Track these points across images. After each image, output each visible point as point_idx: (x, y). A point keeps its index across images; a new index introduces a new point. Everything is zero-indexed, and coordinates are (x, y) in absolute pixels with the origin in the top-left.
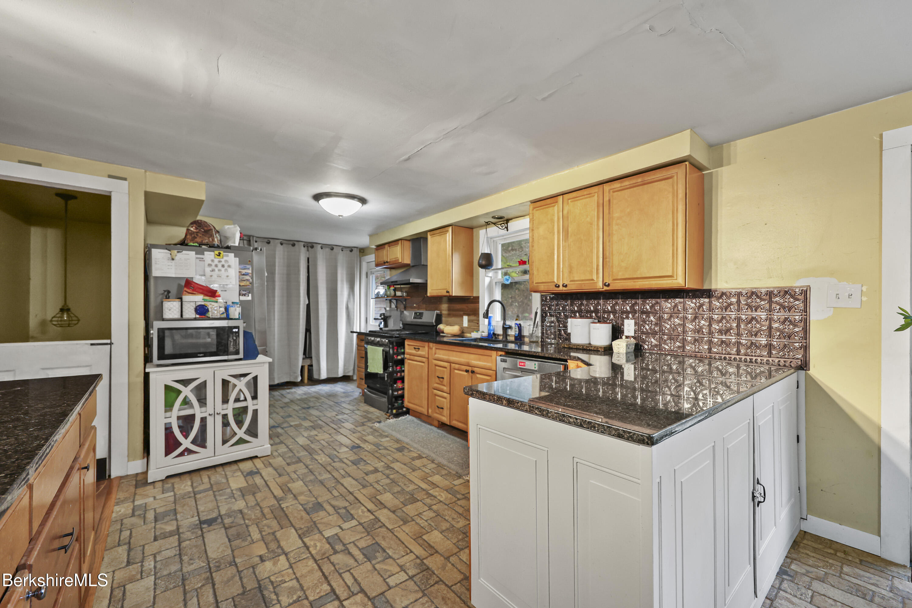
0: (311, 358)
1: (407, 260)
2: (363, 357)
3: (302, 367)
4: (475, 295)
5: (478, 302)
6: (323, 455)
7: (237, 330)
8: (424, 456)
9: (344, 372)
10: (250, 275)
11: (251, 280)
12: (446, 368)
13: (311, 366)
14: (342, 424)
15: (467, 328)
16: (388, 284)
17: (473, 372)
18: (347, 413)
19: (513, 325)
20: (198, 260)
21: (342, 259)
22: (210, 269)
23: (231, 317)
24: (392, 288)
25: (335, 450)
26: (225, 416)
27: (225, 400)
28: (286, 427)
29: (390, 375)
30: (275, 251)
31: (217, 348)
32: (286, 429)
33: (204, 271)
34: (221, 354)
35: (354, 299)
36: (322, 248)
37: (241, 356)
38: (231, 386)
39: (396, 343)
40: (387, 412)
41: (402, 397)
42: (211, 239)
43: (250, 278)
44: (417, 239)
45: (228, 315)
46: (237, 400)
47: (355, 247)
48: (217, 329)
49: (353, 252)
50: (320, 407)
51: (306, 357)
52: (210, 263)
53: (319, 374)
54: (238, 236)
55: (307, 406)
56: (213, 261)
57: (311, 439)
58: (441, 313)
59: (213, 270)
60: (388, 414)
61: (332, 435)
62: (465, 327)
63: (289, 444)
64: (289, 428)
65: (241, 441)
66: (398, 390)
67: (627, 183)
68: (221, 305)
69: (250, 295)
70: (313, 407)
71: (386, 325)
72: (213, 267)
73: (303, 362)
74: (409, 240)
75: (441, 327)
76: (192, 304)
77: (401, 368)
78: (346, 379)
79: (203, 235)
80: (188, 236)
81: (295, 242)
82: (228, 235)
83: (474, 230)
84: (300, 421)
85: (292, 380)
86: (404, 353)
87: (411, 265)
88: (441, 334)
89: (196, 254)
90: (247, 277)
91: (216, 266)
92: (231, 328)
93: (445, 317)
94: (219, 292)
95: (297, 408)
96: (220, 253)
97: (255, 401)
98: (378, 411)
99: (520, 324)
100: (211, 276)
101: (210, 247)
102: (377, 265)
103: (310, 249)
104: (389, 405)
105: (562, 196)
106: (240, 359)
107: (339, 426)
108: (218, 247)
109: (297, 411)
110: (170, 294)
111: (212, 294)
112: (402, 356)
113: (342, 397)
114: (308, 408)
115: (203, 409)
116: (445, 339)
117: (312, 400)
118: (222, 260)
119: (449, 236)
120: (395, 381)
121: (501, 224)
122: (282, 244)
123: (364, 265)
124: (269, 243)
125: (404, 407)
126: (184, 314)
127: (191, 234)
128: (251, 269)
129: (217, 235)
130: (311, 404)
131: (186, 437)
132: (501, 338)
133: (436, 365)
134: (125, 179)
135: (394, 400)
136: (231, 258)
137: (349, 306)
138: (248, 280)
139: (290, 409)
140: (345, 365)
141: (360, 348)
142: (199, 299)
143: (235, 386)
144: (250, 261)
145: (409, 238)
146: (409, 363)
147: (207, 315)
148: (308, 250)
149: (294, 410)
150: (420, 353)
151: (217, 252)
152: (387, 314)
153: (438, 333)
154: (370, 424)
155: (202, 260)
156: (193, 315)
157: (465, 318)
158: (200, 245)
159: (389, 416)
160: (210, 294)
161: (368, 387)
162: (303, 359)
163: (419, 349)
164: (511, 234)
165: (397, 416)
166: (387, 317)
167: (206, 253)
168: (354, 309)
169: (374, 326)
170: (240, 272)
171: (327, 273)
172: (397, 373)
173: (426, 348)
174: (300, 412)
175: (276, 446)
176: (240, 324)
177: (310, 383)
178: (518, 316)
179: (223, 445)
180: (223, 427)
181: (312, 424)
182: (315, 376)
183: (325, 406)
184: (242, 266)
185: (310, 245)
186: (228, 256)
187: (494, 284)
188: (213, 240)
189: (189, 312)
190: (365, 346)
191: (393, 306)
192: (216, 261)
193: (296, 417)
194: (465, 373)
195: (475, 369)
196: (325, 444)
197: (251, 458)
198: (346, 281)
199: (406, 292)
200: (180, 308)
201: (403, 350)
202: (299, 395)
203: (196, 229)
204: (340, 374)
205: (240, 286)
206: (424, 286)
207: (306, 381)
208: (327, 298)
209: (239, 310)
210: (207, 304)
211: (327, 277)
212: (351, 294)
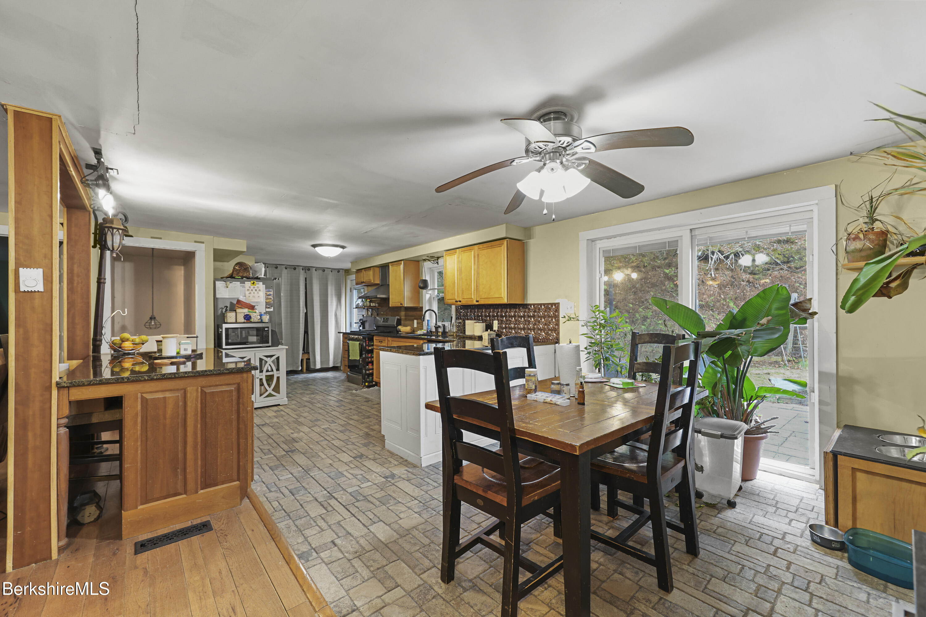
0: (309, 353)
1: (378, 281)
2: (347, 349)
3: (302, 360)
4: (421, 306)
5: (423, 311)
7: (267, 329)
9: (334, 364)
10: (272, 295)
11: (272, 299)
13: (308, 359)
16: (365, 298)
18: (335, 387)
19: (441, 325)
20: (241, 287)
21: (331, 278)
22: (249, 292)
23: (264, 321)
24: (368, 301)
26: (261, 380)
27: (261, 370)
29: (364, 360)
30: (281, 274)
31: (256, 340)
33: (245, 294)
34: (260, 343)
35: (341, 308)
36: (316, 271)
37: (270, 344)
38: (263, 361)
39: (368, 338)
40: (362, 385)
41: (372, 374)
43: (272, 297)
44: (383, 267)
45: (262, 320)
46: (267, 371)
47: (341, 269)
48: (256, 328)
49: (340, 272)
50: (317, 385)
51: (305, 353)
52: (249, 288)
53: (315, 365)
54: (263, 270)
56: (250, 287)
58: (400, 318)
59: (250, 293)
62: (415, 327)
64: (297, 394)
65: (270, 395)
66: (369, 370)
67: (485, 245)
68: (257, 315)
69: (272, 308)
70: (312, 385)
71: (364, 328)
73: (302, 356)
74: (379, 268)
75: (400, 327)
76: (242, 314)
77: (372, 355)
78: (335, 369)
79: (243, 271)
80: (234, 273)
81: (296, 267)
82: (257, 269)
83: (421, 263)
84: (304, 391)
85: (295, 369)
86: (373, 345)
87: (379, 285)
88: (399, 333)
89: (240, 283)
91: (252, 290)
92: (264, 328)
93: (403, 321)
94: (256, 306)
95: (301, 385)
96: (254, 282)
97: (278, 372)
98: (356, 385)
99: (444, 325)
100: (250, 297)
101: (248, 279)
102: (357, 284)
103: (307, 271)
104: (363, 380)
105: (458, 249)
106: (269, 347)
108: (252, 279)
110: (228, 309)
111: (252, 307)
112: (372, 347)
113: (331, 379)
116: (401, 335)
117: (310, 381)
118: (255, 286)
119: (402, 266)
120: (368, 364)
121: (433, 261)
122: (286, 268)
123: (349, 282)
124: (277, 268)
125: (373, 381)
126: (237, 320)
127: (236, 271)
128: (272, 291)
129: (251, 270)
130: (309, 383)
132: (434, 333)
134: (203, 243)
135: (366, 377)
136: (261, 285)
137: (337, 313)
138: (270, 298)
139: (296, 385)
140: (334, 357)
141: (345, 344)
142: (246, 311)
143: (266, 362)
144: (272, 287)
145: (378, 266)
146: (376, 352)
147: (250, 320)
148: (306, 272)
150: (383, 344)
151: (252, 282)
152: (365, 319)
153: (398, 331)
155: (243, 287)
156: (243, 320)
157: (415, 321)
158: (242, 278)
159: (363, 387)
160: (251, 308)
161: (350, 370)
162: (303, 354)
163: (382, 342)
164: (439, 267)
165: (369, 387)
166: (365, 321)
167: (246, 282)
168: (341, 316)
169: (356, 327)
170: (266, 294)
171: (320, 289)
172: (368, 358)
173: (386, 341)
175: (291, 400)
176: (269, 325)
177: (308, 372)
178: (443, 320)
179: (260, 397)
180: (260, 386)
182: (312, 367)
183: (320, 384)
184: (267, 290)
185: (307, 268)
186: (259, 284)
187: (432, 298)
188: (249, 274)
189: (241, 319)
190: (348, 342)
191: (370, 314)
192: (252, 287)
193: (300, 389)
197: (277, 406)
198: (335, 295)
199: (377, 303)
200: (235, 316)
201: (372, 343)
202: (301, 378)
203: (239, 267)
204: (331, 365)
205: (266, 302)
206: (387, 300)
207: (305, 370)
208: (320, 308)
209: (268, 317)
210: (250, 314)
211: (320, 292)
212: (339, 304)
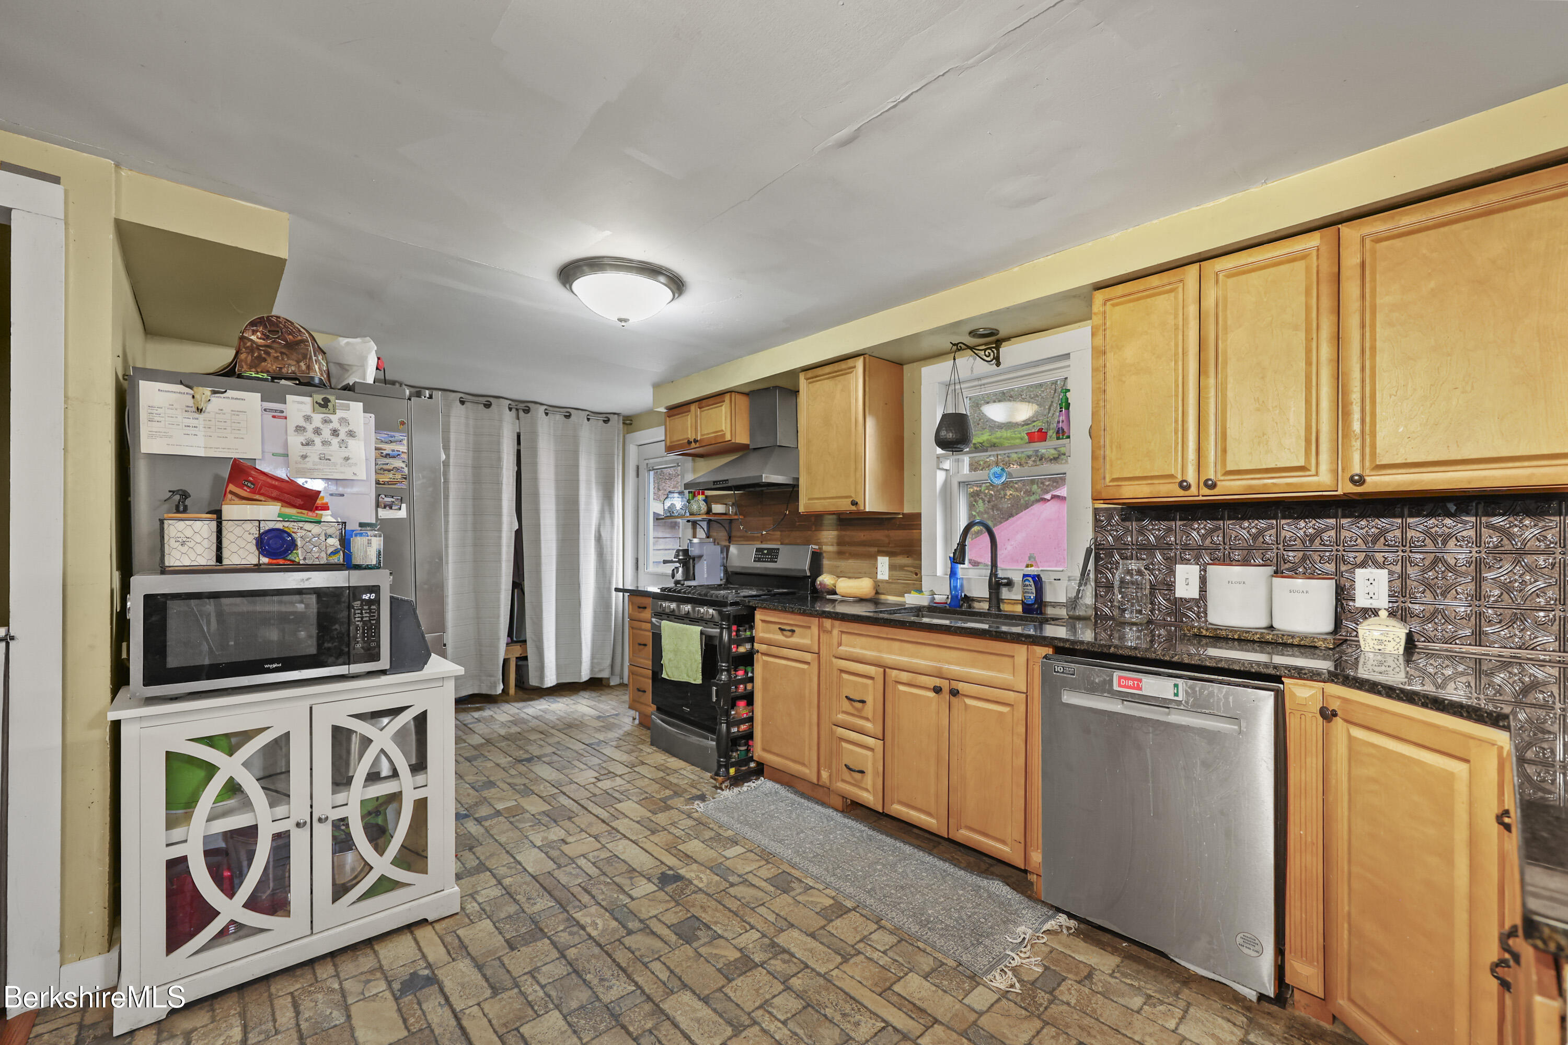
0: (525, 641)
1: (743, 436)
2: (648, 642)
3: (506, 662)
4: (907, 510)
5: (919, 527)
6: (594, 909)
7: (373, 596)
8: (849, 904)
9: (592, 670)
10: (405, 456)
11: (406, 470)
12: (872, 678)
13: (525, 658)
14: (618, 806)
15: (887, 582)
16: (693, 489)
17: (954, 693)
18: (619, 773)
19: (1017, 578)
20: (269, 416)
21: (588, 436)
22: (302, 439)
23: (357, 560)
24: (701, 497)
25: (620, 888)
26: (341, 826)
27: (341, 780)
28: (486, 818)
29: (724, 689)
30: (448, 417)
31: (319, 646)
32: (487, 824)
33: (286, 444)
34: (331, 660)
36: (547, 414)
37: (384, 662)
38: (355, 741)
39: (737, 617)
40: (717, 774)
41: (749, 736)
42: (303, 367)
43: (404, 466)
44: (767, 389)
45: (348, 557)
46: (373, 777)
47: (614, 414)
48: (318, 592)
49: (610, 423)
50: (555, 758)
51: (513, 642)
52: (302, 423)
53: (542, 676)
54: (372, 362)
55: (526, 756)
56: (308, 418)
57: (554, 853)
58: (821, 549)
59: (308, 443)
60: (720, 779)
61: (603, 841)
62: (882, 581)
63: (502, 871)
64: (495, 821)
65: (385, 885)
66: (739, 722)
68: (330, 531)
69: (404, 506)
70: (539, 758)
71: (689, 575)
72: (309, 434)
73: (507, 651)
74: (747, 394)
75: (826, 579)
76: (248, 526)
77: (746, 673)
79: (282, 353)
80: (244, 356)
81: (491, 399)
82: (348, 359)
83: (905, 367)
84: (517, 796)
85: (484, 691)
86: (752, 640)
87: (751, 447)
88: (829, 597)
89: (263, 399)
90: (398, 463)
91: (317, 431)
92: (355, 592)
93: (829, 559)
94: (325, 498)
95: (504, 761)
96: (326, 401)
97: (420, 779)
98: (690, 768)
99: (1038, 576)
100: (304, 457)
101: (301, 384)
102: (671, 448)
103: (521, 413)
104: (720, 757)
105: (1197, 265)
106: (383, 672)
107: (612, 810)
108: (322, 385)
109: (503, 769)
110: (187, 502)
111: (306, 501)
112: (748, 646)
113: (598, 730)
114: (529, 760)
115: (280, 811)
116: (841, 609)
117: (533, 737)
118: (332, 417)
119: (856, 378)
120: (734, 703)
121: (985, 350)
122: (462, 403)
123: (632, 450)
125: (751, 759)
126: (226, 553)
127: (251, 350)
128: (405, 442)
129: (320, 357)
130: (534, 750)
131: (230, 892)
132: (985, 606)
133: (842, 671)
134: (56, 180)
135: (730, 744)
136: (356, 414)
137: (603, 534)
138: (397, 469)
139: (489, 765)
140: (593, 657)
141: (640, 624)
142: (269, 513)
143: (366, 742)
144: (403, 423)
145: (747, 390)
146: (766, 663)
147: (291, 557)
148: (518, 417)
149: (498, 765)
150: (795, 640)
151: (318, 398)
152: (691, 552)
154: (678, 802)
155: (280, 415)
156: (251, 556)
157: (883, 562)
158: (276, 377)
159: (723, 783)
160: (299, 502)
161: (659, 709)
162: (507, 644)
163: (793, 631)
164: (1004, 373)
165: (737, 781)
166: (691, 558)
167: (289, 398)
168: (612, 540)
170: (377, 449)
171: (556, 466)
172: (738, 683)
173: (815, 630)
174: (513, 772)
175: (473, 879)
176: (383, 579)
177: (521, 694)
179: (334, 901)
180: (334, 853)
181: (547, 807)
182: (533, 681)
183: (568, 754)
184: (383, 436)
185: (522, 406)
186: (347, 408)
187: (955, 488)
188: (309, 367)
189: (242, 550)
190: (654, 620)
192: (317, 418)
193: (505, 786)
194: (932, 694)
195: (961, 686)
196: (593, 871)
197: (410, 928)
198: (597, 482)
199: (733, 505)
200: (214, 538)
201: (750, 634)
202: (503, 725)
203: (265, 337)
205: (378, 483)
206: (790, 492)
207: (512, 691)
208: (558, 518)
209: (377, 543)
210: (290, 526)
211: (557, 474)
212: (606, 509)
